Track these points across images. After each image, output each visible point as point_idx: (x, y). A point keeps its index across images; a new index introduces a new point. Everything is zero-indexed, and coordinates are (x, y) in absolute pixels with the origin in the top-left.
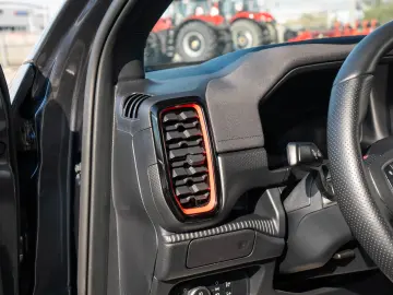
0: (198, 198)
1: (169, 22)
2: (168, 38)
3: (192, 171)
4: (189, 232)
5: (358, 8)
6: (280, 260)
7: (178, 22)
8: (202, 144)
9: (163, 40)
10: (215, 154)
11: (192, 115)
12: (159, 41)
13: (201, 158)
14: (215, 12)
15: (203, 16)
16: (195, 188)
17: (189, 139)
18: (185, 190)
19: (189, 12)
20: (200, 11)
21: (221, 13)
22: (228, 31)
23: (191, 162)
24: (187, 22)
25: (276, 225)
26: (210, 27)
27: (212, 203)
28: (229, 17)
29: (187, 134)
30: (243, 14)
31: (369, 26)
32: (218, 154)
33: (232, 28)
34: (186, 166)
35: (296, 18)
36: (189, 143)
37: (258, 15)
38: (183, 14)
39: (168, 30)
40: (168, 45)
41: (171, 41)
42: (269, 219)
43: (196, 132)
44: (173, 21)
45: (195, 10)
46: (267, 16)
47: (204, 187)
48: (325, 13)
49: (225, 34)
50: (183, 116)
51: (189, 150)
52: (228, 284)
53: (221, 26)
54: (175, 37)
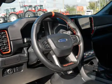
0: (7, 50)
1: (23, 11)
2: (23, 15)
3: (5, 44)
4: (5, 57)
5: (65, 8)
6: (28, 62)
7: (25, 11)
8: (7, 39)
9: (22, 16)
10: (10, 41)
11: (4, 33)
12: (21, 16)
13: (7, 42)
14: (33, 9)
15: (31, 10)
16: (6, 48)
17: (4, 38)
18: (3, 49)
19: (27, 9)
20: (30, 9)
21: (35, 10)
22: (37, 13)
23: (4, 43)
24: (27, 11)
25: (26, 55)
26: (33, 13)
27: (10, 51)
28: (37, 10)
29: (3, 37)
30: (40, 10)
31: (67, 12)
32: (11, 41)
33: (38, 13)
34: (3, 44)
35: (52, 10)
36: (4, 39)
37: (43, 10)
38: (26, 10)
39: (23, 13)
40: (23, 17)
41: (24, 16)
42: (24, 54)
43: (5, 36)
44: (24, 11)
45: (29, 9)
46: (46, 10)
47: (8, 48)
48: (58, 9)
49: (36, 14)
50: (2, 33)
51: (4, 40)
52: (17, 68)
53: (35, 12)
54: (25, 15)
